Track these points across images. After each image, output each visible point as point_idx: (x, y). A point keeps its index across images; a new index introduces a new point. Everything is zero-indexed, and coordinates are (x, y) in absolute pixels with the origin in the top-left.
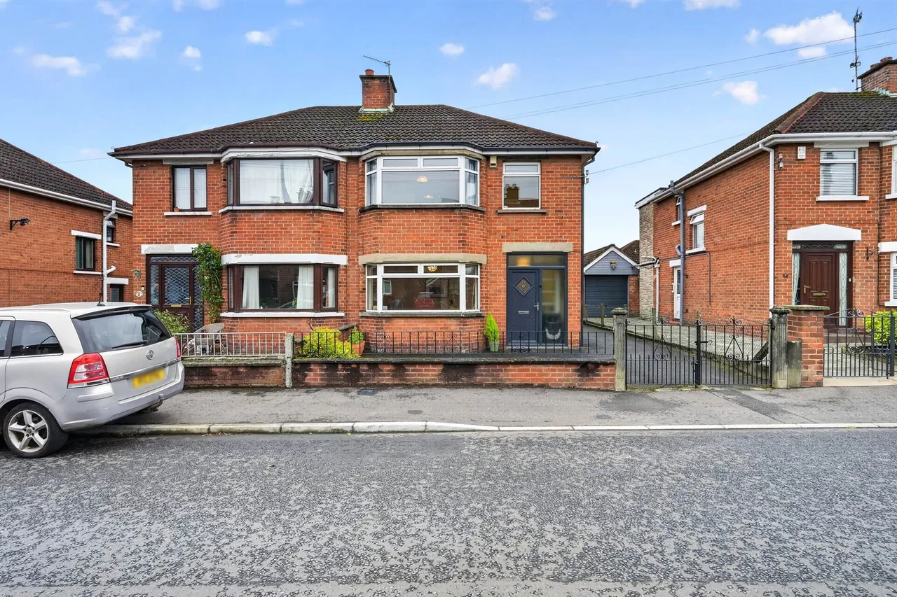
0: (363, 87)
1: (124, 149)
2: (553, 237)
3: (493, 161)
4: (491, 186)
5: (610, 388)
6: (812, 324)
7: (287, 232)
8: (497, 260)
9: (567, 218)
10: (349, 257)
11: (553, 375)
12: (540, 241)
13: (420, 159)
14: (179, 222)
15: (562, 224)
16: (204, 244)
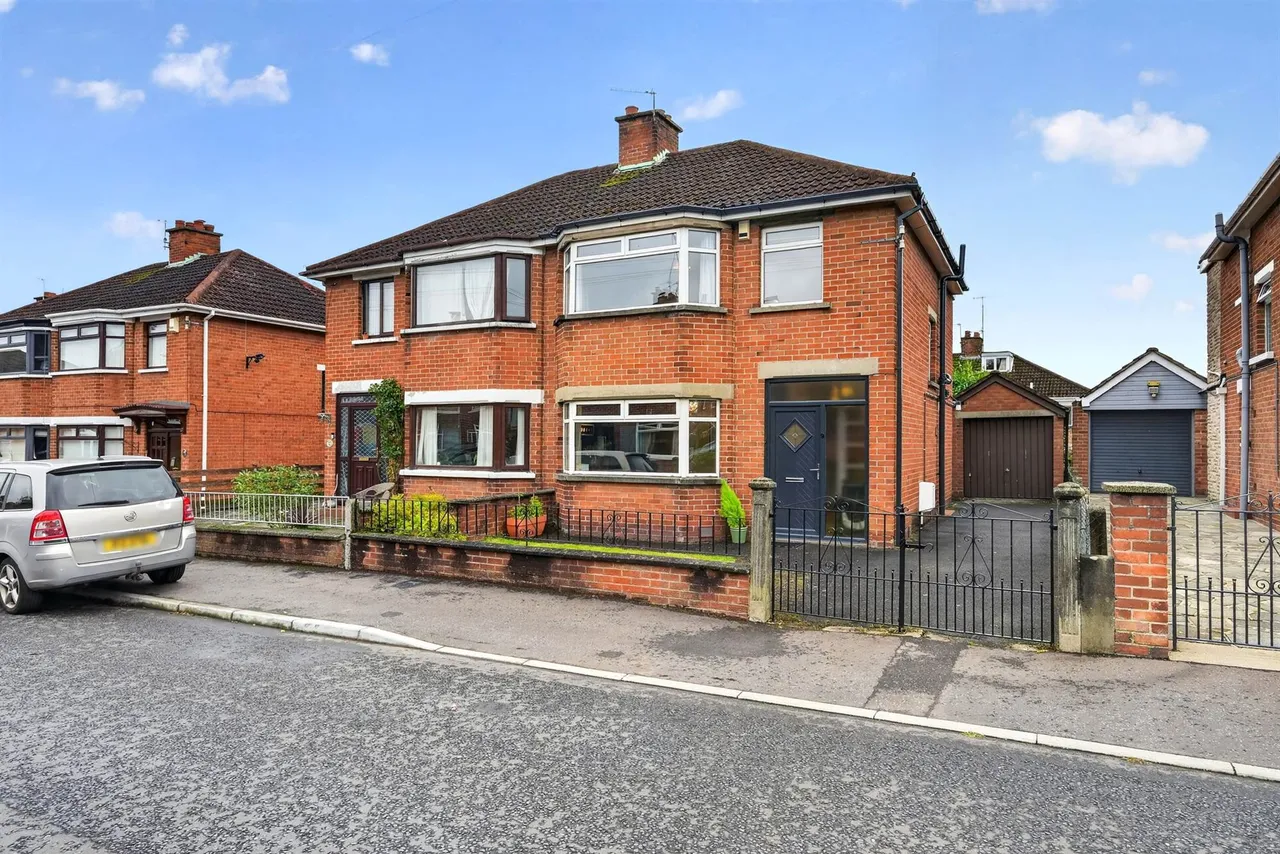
0: (620, 134)
1: (314, 267)
2: (842, 350)
3: (744, 229)
4: (741, 270)
5: (741, 614)
6: (1137, 524)
7: (462, 360)
8: (751, 391)
9: (869, 314)
10: (546, 392)
11: (654, 584)
12: (819, 357)
13: (625, 240)
14: (366, 352)
15: (859, 326)
16: (389, 380)
